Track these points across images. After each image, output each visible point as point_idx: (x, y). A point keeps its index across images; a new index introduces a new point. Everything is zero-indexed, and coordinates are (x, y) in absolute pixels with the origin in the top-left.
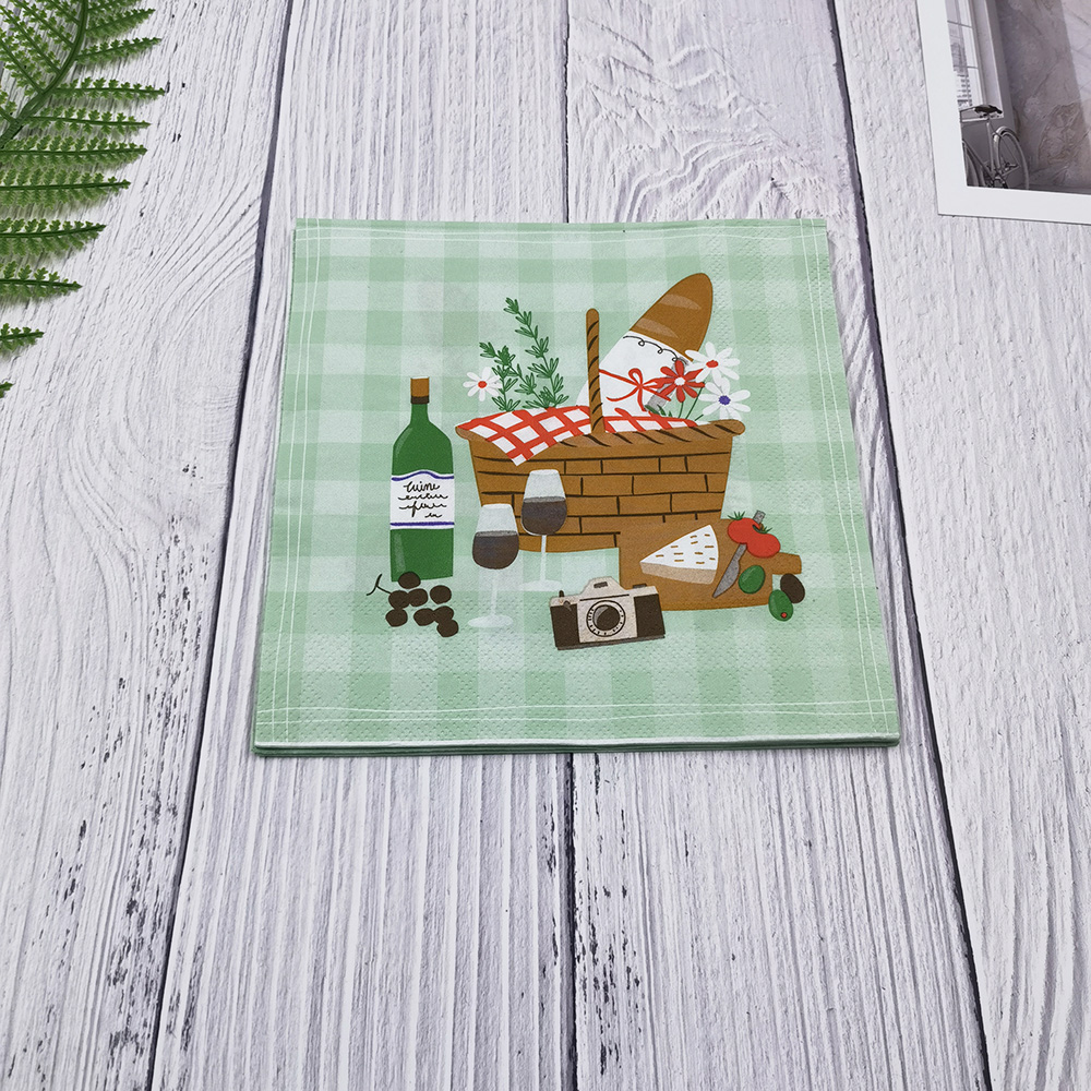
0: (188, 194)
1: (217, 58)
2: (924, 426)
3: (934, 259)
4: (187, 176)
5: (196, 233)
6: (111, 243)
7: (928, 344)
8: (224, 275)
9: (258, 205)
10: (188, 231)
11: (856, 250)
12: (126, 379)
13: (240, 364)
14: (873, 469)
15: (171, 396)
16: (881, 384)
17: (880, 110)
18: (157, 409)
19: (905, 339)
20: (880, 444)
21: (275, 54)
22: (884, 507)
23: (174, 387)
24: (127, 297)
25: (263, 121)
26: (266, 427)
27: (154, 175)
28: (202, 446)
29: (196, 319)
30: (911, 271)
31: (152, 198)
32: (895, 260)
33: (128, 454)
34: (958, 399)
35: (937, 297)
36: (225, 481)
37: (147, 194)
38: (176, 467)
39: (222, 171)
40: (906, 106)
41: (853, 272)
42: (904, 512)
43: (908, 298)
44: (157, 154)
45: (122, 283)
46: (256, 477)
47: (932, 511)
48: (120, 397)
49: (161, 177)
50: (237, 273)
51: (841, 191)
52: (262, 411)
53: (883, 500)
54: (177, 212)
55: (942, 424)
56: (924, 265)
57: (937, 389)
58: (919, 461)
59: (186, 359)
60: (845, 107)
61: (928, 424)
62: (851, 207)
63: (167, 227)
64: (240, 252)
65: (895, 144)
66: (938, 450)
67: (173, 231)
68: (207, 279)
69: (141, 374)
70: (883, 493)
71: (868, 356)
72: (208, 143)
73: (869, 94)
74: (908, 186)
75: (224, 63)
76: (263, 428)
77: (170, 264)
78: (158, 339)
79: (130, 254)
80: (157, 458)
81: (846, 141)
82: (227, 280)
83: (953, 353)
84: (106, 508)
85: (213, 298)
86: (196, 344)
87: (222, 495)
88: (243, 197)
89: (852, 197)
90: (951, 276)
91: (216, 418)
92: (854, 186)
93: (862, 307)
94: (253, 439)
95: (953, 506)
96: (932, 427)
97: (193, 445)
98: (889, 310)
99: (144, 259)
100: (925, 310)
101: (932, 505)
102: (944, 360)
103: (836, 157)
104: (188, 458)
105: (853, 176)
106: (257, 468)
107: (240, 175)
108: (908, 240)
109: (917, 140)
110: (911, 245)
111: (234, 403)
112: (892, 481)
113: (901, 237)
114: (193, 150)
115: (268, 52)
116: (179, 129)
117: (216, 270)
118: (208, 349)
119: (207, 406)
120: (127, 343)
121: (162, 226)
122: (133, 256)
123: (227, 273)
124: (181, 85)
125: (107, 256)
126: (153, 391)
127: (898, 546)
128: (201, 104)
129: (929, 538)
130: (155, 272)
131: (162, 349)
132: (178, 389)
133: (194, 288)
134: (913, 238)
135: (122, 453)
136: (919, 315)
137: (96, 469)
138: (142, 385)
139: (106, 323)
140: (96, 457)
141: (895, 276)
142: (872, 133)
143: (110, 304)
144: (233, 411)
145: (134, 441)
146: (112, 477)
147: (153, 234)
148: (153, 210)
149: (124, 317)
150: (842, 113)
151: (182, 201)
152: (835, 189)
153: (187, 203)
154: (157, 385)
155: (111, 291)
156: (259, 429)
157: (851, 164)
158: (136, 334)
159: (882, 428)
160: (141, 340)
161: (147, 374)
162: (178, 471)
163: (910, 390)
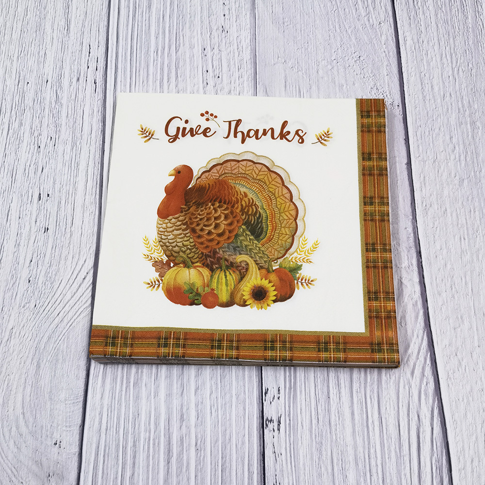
0: (54, 267)
1: (66, 176)
2: (461, 400)
3: (461, 293)
4: (53, 255)
5: (59, 292)
6: (13, 300)
7: (461, 347)
8: (75, 318)
9: (92, 272)
10: (54, 291)
11: (418, 288)
12: (22, 387)
13: (84, 373)
14: (432, 429)
15: (47, 396)
16: (436, 374)
17: (431, 196)
18: (39, 406)
19: (447, 344)
20: (436, 412)
21: (97, 172)
22: (439, 453)
23: (49, 390)
24: (22, 334)
25: (93, 217)
26: (99, 414)
27: (35, 255)
28: (64, 428)
29: (60, 345)
30: (449, 301)
31: (35, 270)
32: (440, 295)
33: (24, 435)
34: (479, 382)
35: (464, 317)
36: (77, 450)
37: (32, 268)
38: (50, 442)
39: (72, 251)
40: (446, 192)
41: (416, 302)
42: (451, 456)
43: (448, 317)
44: (36, 242)
45: (20, 326)
46: (94, 446)
47: (467, 456)
48: (20, 398)
49: (39, 257)
50: (81, 316)
51: (409, 251)
52: (97, 404)
53: (439, 449)
54: (48, 279)
55: (471, 399)
56: (456, 297)
57: (467, 376)
58: (459, 422)
59: (55, 372)
60: (411, 194)
61: (463, 399)
62: (414, 261)
63: (43, 289)
64: (83, 303)
65: (439, 218)
66: (469, 415)
67: (47, 291)
68: (65, 321)
69: (31, 383)
70: (439, 444)
71: (427, 355)
72: (63, 233)
73: (425, 184)
74: (446, 247)
75: (70, 179)
76: (97, 415)
77: (46, 312)
78: (39, 359)
79: (24, 307)
80: (40, 437)
81: (411, 217)
82: (76, 321)
83: (475, 353)
84: (14, 470)
85: (69, 332)
86: (60, 361)
87: (76, 459)
88: (84, 267)
89: (415, 255)
90: (472, 304)
91: (72, 409)
92: (416, 247)
93: (423, 324)
94: (92, 422)
95: (478, 452)
96: (465, 401)
97: (59, 427)
98: (437, 325)
99: (31, 309)
100: (458, 326)
101: (467, 452)
102: (470, 357)
103: (406, 228)
104: (57, 436)
105: (415, 242)
106: (95, 441)
107: (82, 253)
108: (446, 281)
109: (451, 215)
110: (448, 285)
111: (82, 399)
112: (444, 437)
113: (442, 280)
114: (56, 238)
115: (93, 171)
116: (47, 224)
117: (71, 314)
118: (67, 364)
119: (67, 402)
120: (23, 363)
121: (40, 288)
122: (25, 308)
123: (76, 316)
124: (47, 195)
125: (11, 308)
126: (37, 394)
127: (448, 478)
128: (59, 208)
129: (465, 473)
130: (38, 317)
131: (42, 366)
132: (51, 392)
133: (59, 326)
134: (449, 280)
135: (21, 435)
136: (455, 329)
137: (7, 445)
138: (31, 390)
139: (11, 350)
140: (7, 438)
141: (440, 304)
142: (426, 211)
143: (13, 339)
144: (81, 405)
145: (27, 426)
146: (16, 450)
147: (36, 293)
148: (35, 278)
149: (21, 346)
150: (409, 198)
151: (51, 272)
152: (405, 250)
153: (54, 273)
154: (39, 390)
155: (14, 331)
156: (95, 415)
157: (414, 233)
158: (28, 357)
159: (437, 402)
160: (30, 361)
161: (34, 383)
162: (51, 445)
163: (452, 377)
